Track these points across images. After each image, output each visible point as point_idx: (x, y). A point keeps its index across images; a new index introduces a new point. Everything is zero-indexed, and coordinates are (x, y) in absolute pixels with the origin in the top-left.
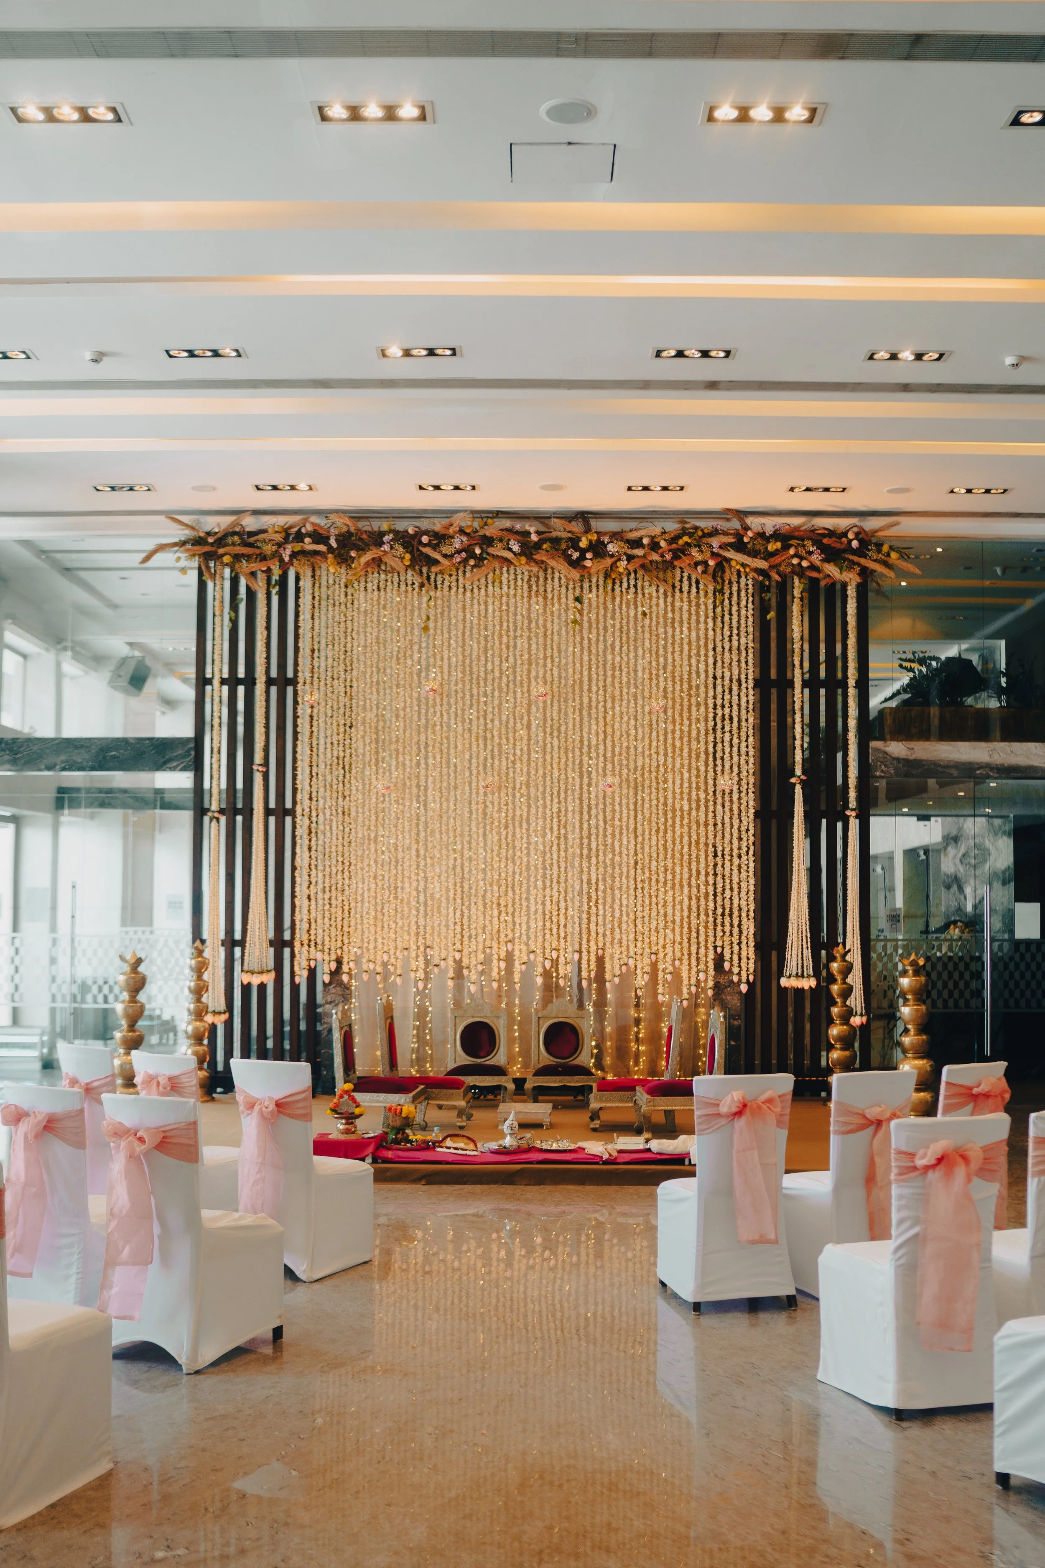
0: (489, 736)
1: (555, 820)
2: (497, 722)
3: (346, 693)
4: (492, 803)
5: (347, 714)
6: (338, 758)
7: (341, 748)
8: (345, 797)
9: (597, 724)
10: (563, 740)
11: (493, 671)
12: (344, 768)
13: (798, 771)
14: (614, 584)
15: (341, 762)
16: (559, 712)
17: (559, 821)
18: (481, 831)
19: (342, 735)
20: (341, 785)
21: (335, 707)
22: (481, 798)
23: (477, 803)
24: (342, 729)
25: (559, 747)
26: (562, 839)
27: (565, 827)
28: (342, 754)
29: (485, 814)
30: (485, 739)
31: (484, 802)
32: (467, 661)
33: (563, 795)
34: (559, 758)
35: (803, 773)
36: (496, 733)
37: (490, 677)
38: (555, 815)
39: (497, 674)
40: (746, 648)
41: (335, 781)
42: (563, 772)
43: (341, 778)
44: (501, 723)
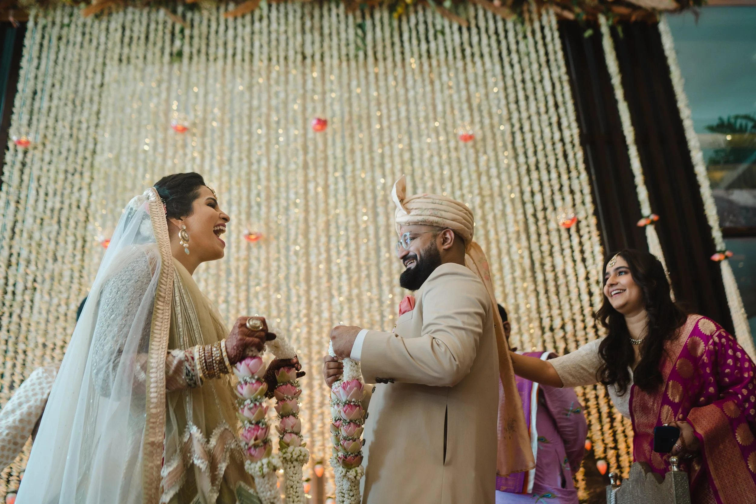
0: (254, 178)
1: (344, 277)
2: (264, 163)
3: (71, 136)
4: (258, 260)
5: (71, 159)
6: (52, 210)
7: (58, 198)
8: (55, 259)
9: (392, 162)
10: (349, 180)
11: (259, 107)
12: (59, 222)
13: (646, 210)
14: (400, 20)
15: (56, 213)
16: (344, 149)
17: (350, 279)
18: (242, 296)
19: (60, 183)
20: (53, 243)
21: (56, 152)
22: (243, 253)
23: (238, 259)
24: (61, 176)
25: (345, 189)
26: (355, 302)
27: (358, 286)
28: (58, 206)
29: (248, 273)
30: (249, 182)
31: (248, 258)
32: (227, 98)
33: (353, 246)
34: (346, 200)
35: (653, 211)
36: (263, 175)
37: (255, 114)
38: (343, 271)
39: (264, 110)
40: (561, 82)
41: (45, 239)
42: (352, 218)
43: (53, 235)
44: (269, 163)
